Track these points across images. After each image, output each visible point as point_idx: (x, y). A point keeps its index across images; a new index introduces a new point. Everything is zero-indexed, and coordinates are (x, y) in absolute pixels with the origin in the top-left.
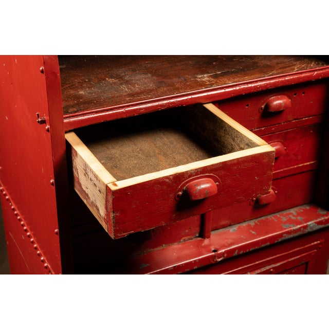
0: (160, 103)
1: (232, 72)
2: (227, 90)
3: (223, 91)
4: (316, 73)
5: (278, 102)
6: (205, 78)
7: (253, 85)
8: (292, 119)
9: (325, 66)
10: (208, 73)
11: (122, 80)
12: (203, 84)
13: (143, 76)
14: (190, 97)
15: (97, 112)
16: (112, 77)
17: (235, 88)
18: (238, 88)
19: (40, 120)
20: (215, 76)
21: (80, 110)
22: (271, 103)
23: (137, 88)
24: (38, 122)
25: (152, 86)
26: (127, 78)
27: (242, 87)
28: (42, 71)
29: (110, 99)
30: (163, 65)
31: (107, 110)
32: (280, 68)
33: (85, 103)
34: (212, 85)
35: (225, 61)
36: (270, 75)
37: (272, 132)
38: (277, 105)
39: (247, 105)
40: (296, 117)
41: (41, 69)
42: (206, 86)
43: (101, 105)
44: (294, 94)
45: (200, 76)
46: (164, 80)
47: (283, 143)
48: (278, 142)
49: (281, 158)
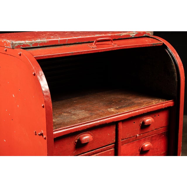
0: (96, 122)
1: (124, 107)
2: (126, 114)
3: (124, 115)
4: (164, 104)
5: (148, 120)
6: (112, 110)
7: (137, 111)
8: (154, 129)
9: (167, 101)
10: (112, 108)
11: (71, 113)
12: (113, 113)
13: (80, 111)
14: (109, 119)
15: (67, 128)
16: (64, 113)
17: (129, 113)
18: (131, 113)
19: (40, 133)
20: (117, 109)
21: (57, 128)
22: (145, 120)
23: (81, 117)
24: (39, 135)
25: (87, 115)
26: (73, 112)
27: (133, 112)
28: (43, 107)
29: (70, 122)
30: (88, 106)
31: (72, 127)
32: (146, 104)
33: (58, 125)
34: (118, 112)
35: (118, 102)
36: (143, 107)
37: (146, 136)
38: (148, 121)
39: (134, 123)
40: (156, 128)
41: (42, 105)
42: (115, 113)
43: (67, 125)
44: (154, 116)
45: (109, 109)
46: (92, 112)
47: (151, 142)
48: (148, 142)
49: (150, 150)
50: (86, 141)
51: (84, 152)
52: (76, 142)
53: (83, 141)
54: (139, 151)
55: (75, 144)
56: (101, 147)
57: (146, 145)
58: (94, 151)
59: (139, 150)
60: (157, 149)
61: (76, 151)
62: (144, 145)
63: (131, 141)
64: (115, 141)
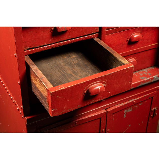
47: (141, 34)
48: (139, 32)
49: (140, 41)
50: (62, 30)
51: (62, 40)
52: (52, 30)
53: (60, 30)
54: (127, 42)
55: (51, 31)
56: (81, 36)
57: (135, 36)
58: (74, 40)
59: (127, 40)
60: (148, 40)
61: (52, 39)
62: (133, 36)
63: (118, 31)
64: (98, 30)
